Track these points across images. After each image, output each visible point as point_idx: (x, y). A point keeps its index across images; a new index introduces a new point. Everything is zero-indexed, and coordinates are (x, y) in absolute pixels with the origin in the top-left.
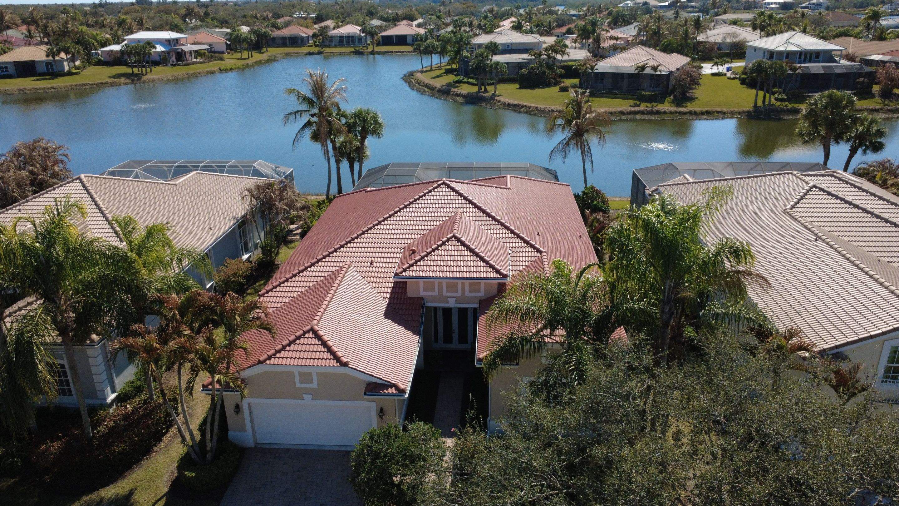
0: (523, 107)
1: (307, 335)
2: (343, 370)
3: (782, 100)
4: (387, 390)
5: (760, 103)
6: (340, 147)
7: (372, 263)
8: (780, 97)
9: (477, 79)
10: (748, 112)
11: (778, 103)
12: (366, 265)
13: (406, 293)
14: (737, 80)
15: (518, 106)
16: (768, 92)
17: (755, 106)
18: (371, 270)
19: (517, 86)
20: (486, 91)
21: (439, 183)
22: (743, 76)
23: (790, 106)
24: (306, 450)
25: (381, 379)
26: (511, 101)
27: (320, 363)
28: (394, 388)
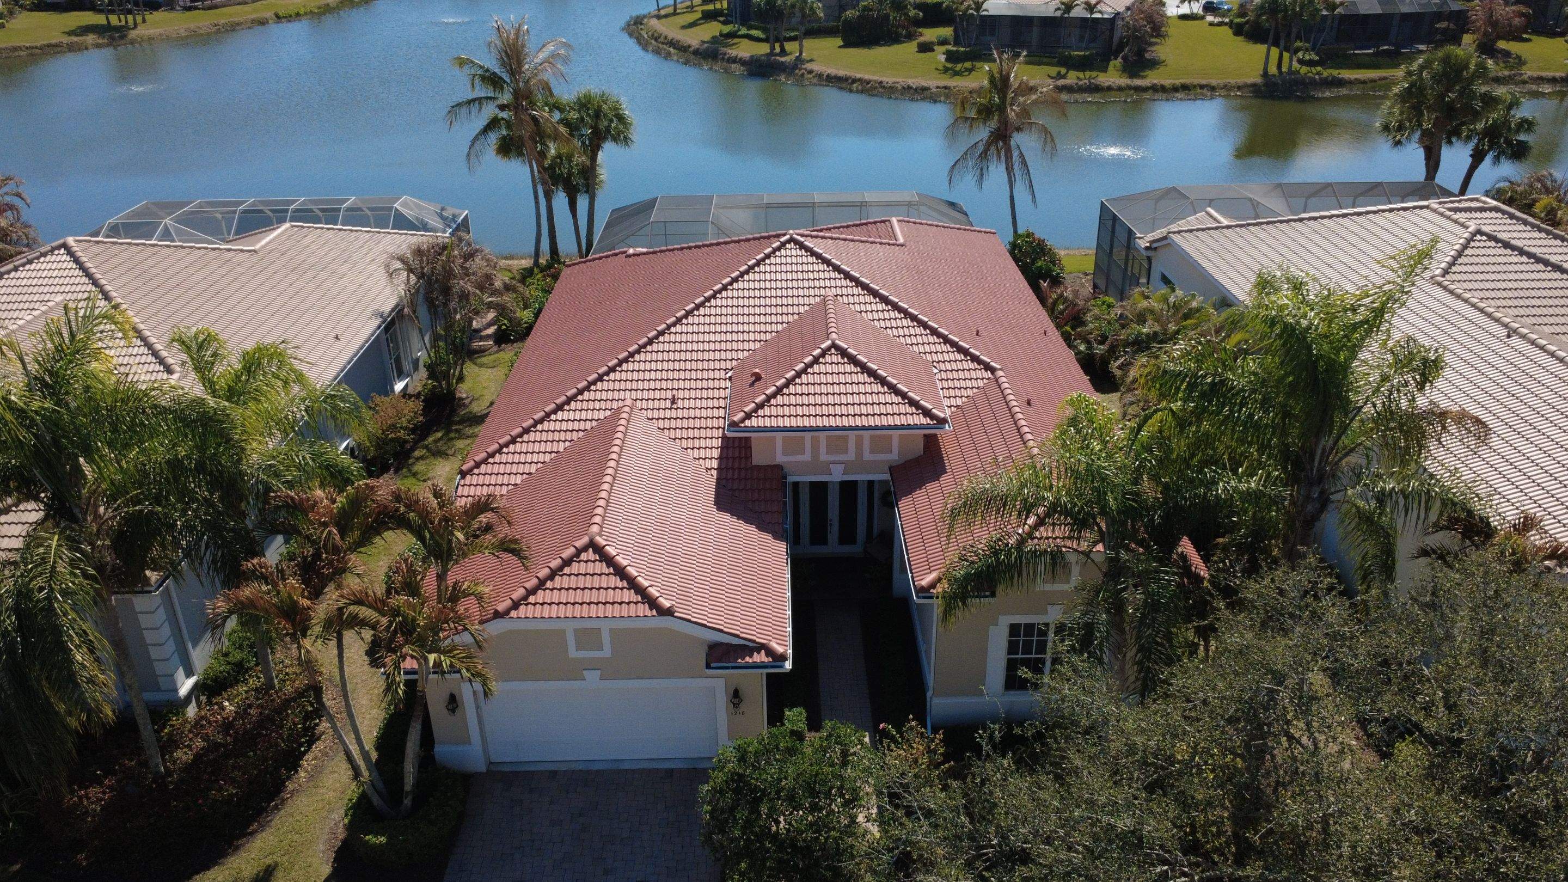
0: (855, 81)
1: (583, 556)
2: (665, 622)
3: (1311, 63)
4: (751, 657)
5: (1273, 69)
6: (552, 167)
7: (673, 401)
8: (1307, 57)
9: (764, 30)
10: (1254, 85)
11: (1304, 69)
12: (663, 404)
13: (749, 457)
14: (1226, 28)
15: (846, 79)
16: (1287, 50)
17: (1265, 74)
18: (674, 414)
19: (839, 42)
20: (783, 52)
21: (783, 239)
22: (1238, 20)
23: (1326, 73)
24: (589, 772)
25: (737, 636)
26: (832, 71)
27: (617, 611)
28: (763, 652)
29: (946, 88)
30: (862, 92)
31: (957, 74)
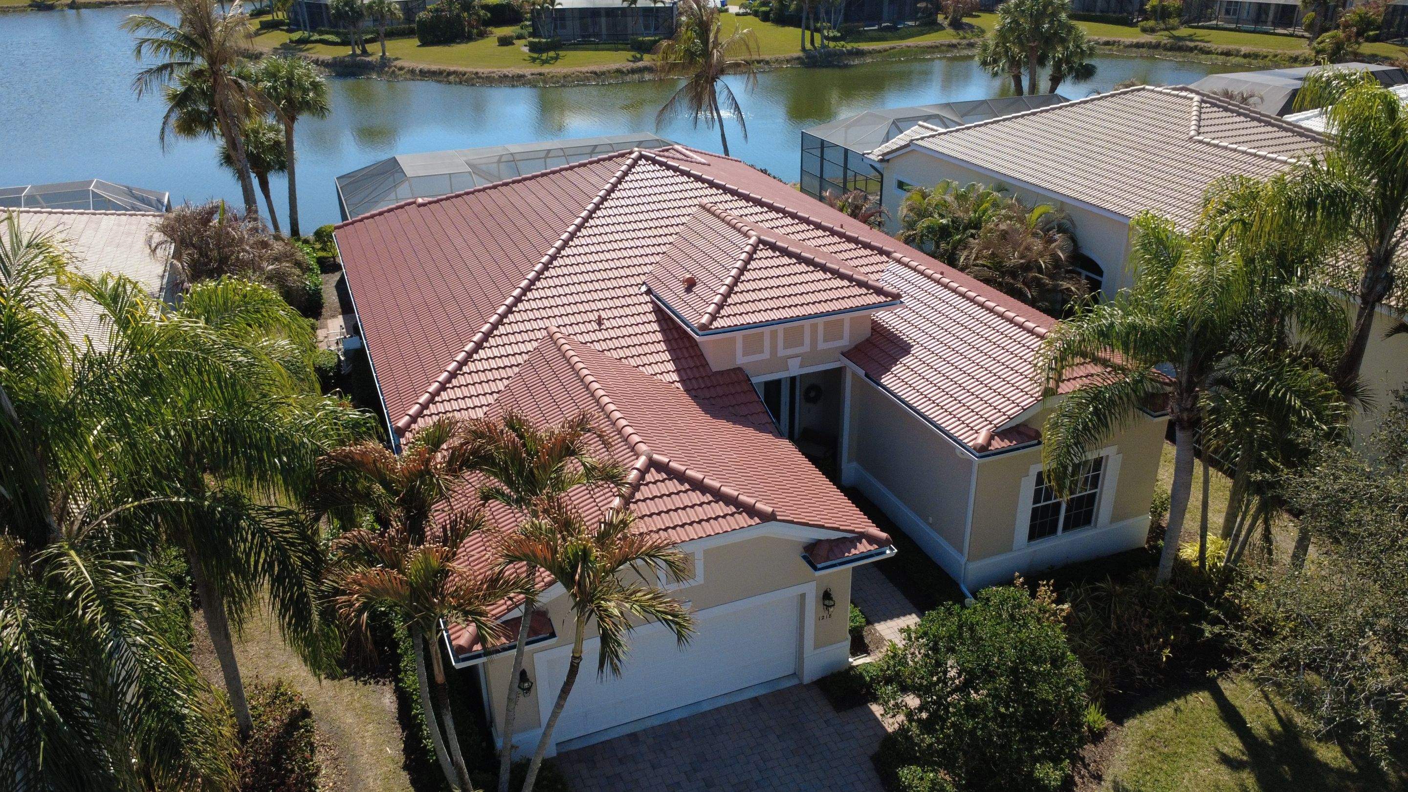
0: (449, 74)
1: (649, 477)
2: (771, 529)
3: (834, 39)
4: (856, 548)
5: (808, 46)
7: (600, 321)
8: (831, 34)
9: (337, 34)
10: (798, 58)
11: (832, 44)
12: (590, 327)
13: (705, 364)
14: (751, 17)
15: (441, 73)
16: (808, 28)
17: (804, 49)
18: (600, 335)
19: (416, 42)
20: (365, 52)
21: (633, 156)
22: (764, 9)
23: (849, 46)
25: (837, 529)
26: (424, 66)
27: (708, 528)
28: (864, 541)
29: (540, 74)
30: (461, 83)
31: (544, 62)
